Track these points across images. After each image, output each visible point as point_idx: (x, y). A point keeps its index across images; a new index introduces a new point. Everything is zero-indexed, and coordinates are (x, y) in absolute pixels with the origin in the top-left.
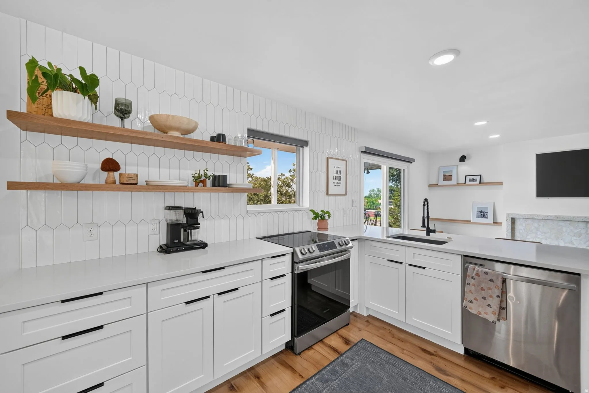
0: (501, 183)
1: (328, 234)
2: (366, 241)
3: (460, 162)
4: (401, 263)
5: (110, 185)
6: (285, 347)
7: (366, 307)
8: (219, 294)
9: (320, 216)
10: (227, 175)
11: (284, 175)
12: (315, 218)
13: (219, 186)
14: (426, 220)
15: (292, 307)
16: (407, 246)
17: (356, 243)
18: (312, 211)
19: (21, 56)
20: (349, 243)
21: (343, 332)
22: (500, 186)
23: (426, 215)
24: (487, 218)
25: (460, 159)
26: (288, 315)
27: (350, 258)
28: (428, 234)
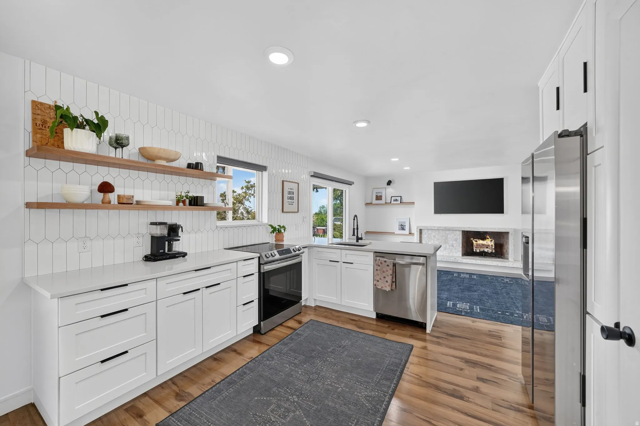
0: (413, 203)
1: (283, 244)
2: (314, 248)
3: (387, 185)
4: (338, 262)
5: (106, 204)
6: (252, 332)
7: (314, 299)
8: (207, 287)
9: (277, 229)
10: (203, 197)
11: (235, 192)
12: (273, 232)
13: (197, 205)
14: (356, 231)
15: (259, 298)
16: (342, 249)
17: (306, 250)
18: (271, 225)
19: (25, 92)
20: (301, 249)
21: (297, 318)
22: (412, 206)
23: (356, 227)
24: (405, 230)
25: (387, 183)
26: (256, 304)
27: (301, 262)
28: (357, 241)
